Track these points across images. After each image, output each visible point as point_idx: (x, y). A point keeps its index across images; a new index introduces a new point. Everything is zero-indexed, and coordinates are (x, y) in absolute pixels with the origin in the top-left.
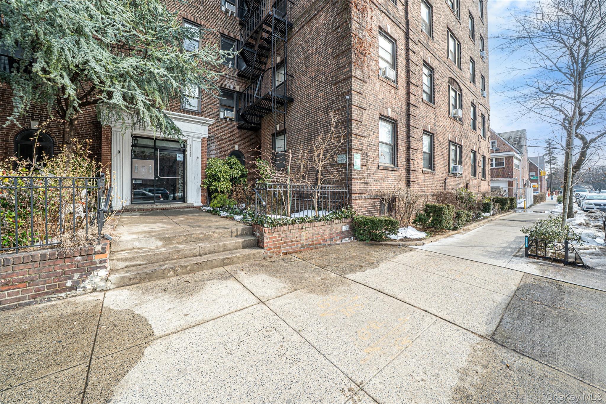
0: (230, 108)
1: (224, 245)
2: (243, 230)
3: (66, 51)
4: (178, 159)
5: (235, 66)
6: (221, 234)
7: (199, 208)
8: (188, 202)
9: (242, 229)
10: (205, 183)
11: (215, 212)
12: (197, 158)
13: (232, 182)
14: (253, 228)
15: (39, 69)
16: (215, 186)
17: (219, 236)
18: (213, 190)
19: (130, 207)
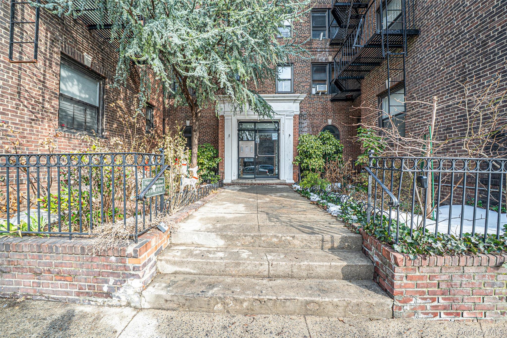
0: (323, 82)
1: (309, 268)
2: (344, 239)
3: (155, 33)
4: (273, 139)
5: (327, 37)
6: (305, 242)
7: (290, 185)
8: (281, 179)
9: (342, 238)
10: (297, 160)
11: (304, 194)
12: (290, 135)
13: (326, 159)
14: (363, 239)
15: (133, 54)
16: (306, 163)
17: (302, 244)
18: (304, 168)
19: (236, 181)
